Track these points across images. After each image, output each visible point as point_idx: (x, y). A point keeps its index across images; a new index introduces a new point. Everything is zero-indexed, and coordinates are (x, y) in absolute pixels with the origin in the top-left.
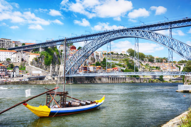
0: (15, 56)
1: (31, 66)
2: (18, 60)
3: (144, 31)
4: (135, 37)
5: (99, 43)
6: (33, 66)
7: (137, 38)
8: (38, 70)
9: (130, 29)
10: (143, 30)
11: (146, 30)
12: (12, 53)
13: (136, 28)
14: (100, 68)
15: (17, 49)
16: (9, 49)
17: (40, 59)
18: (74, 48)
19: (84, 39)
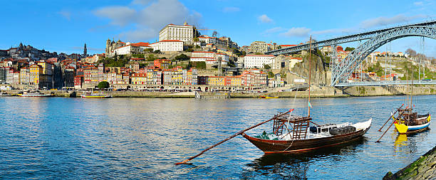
0: (273, 61)
2: (278, 66)
3: (432, 29)
6: (295, 73)
7: (422, 37)
8: (300, 78)
9: (416, 25)
12: (270, 58)
13: (422, 24)
14: (373, 75)
15: (275, 53)
16: (265, 53)
17: (303, 64)
18: (340, 49)
19: (358, 38)
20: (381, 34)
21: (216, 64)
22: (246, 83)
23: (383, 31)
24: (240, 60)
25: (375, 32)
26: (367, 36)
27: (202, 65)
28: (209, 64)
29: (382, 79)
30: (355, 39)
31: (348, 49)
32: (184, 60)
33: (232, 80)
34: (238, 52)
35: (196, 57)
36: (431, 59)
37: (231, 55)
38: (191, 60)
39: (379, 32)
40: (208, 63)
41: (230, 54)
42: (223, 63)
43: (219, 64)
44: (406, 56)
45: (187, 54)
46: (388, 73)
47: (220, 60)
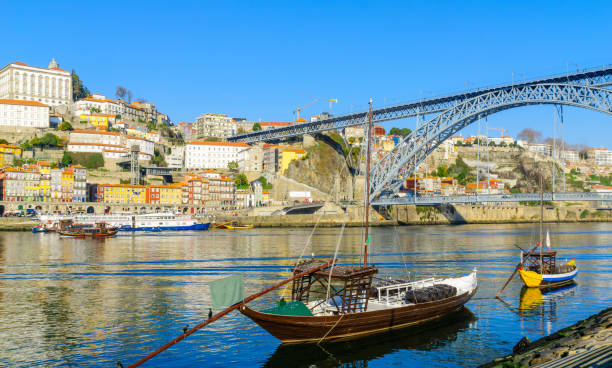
0: (246, 155)
1: (285, 179)
2: (255, 166)
3: (580, 88)
4: (555, 104)
5: (456, 121)
6: (291, 180)
7: (559, 106)
8: (302, 189)
9: (542, 82)
10: (575, 83)
11: (585, 83)
12: (240, 149)
13: (556, 80)
14: (450, 182)
15: (248, 140)
16: (229, 139)
17: (307, 162)
18: (381, 131)
19: (417, 110)
20: (467, 101)
21: (127, 160)
22: (192, 199)
23: (469, 96)
24: (177, 151)
25: (453, 99)
26: (436, 108)
27: (94, 162)
28: (112, 158)
29: (471, 191)
30: (411, 112)
31: (396, 133)
32: (52, 146)
33: (163, 192)
34: (171, 135)
35: (80, 142)
36: (580, 149)
37: (157, 140)
38: (71, 148)
39: (461, 98)
40: (107, 156)
41: (156, 137)
42: (141, 157)
43: (132, 158)
44: (520, 143)
45: (59, 134)
46: (483, 179)
47: (136, 150)
